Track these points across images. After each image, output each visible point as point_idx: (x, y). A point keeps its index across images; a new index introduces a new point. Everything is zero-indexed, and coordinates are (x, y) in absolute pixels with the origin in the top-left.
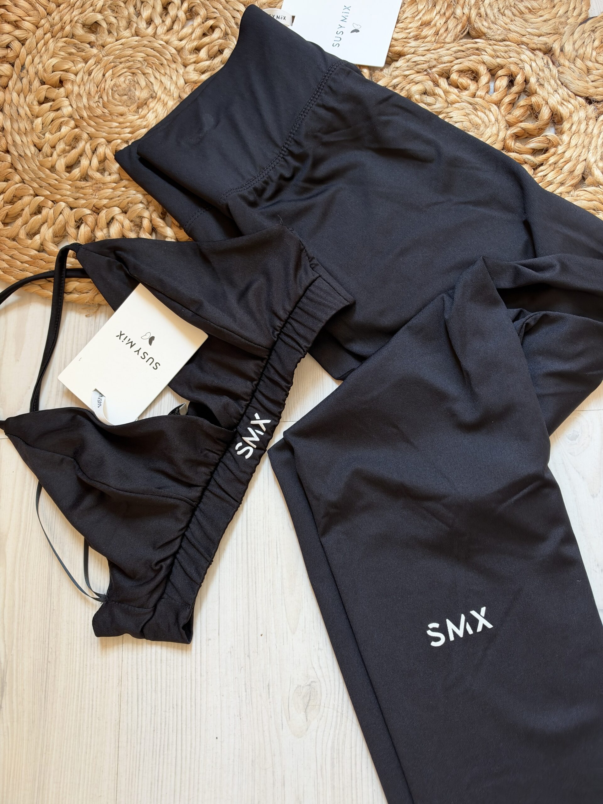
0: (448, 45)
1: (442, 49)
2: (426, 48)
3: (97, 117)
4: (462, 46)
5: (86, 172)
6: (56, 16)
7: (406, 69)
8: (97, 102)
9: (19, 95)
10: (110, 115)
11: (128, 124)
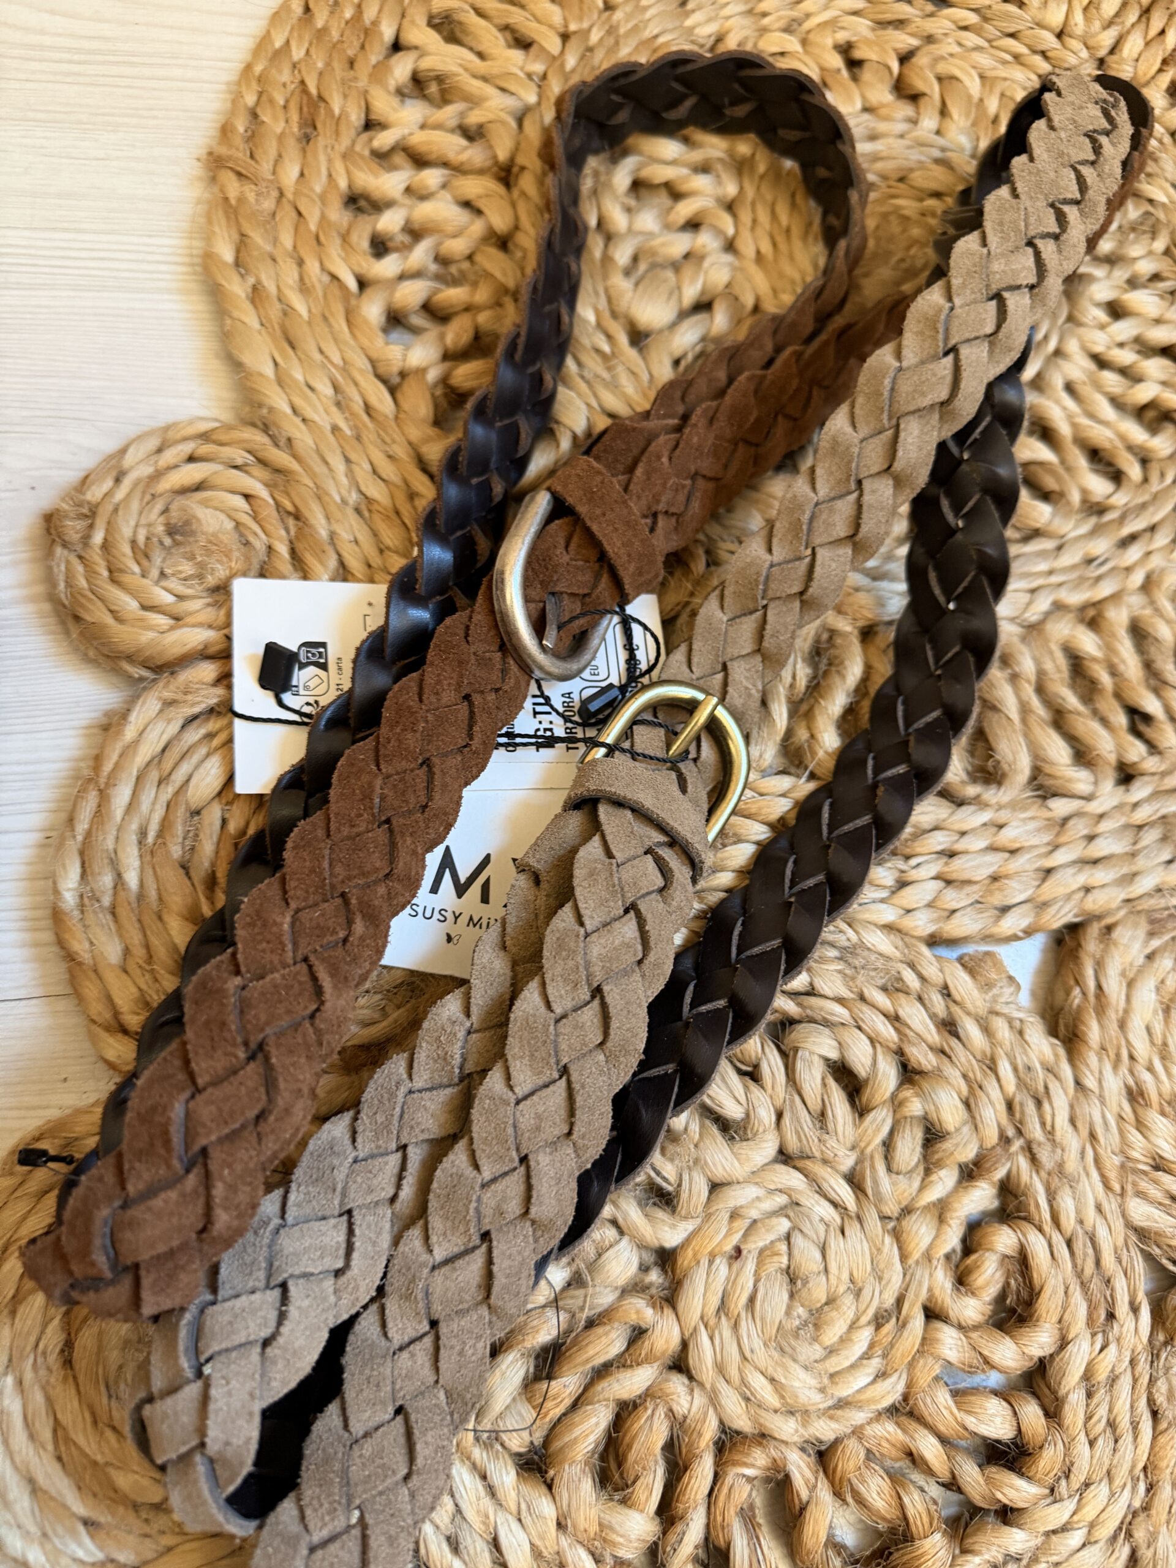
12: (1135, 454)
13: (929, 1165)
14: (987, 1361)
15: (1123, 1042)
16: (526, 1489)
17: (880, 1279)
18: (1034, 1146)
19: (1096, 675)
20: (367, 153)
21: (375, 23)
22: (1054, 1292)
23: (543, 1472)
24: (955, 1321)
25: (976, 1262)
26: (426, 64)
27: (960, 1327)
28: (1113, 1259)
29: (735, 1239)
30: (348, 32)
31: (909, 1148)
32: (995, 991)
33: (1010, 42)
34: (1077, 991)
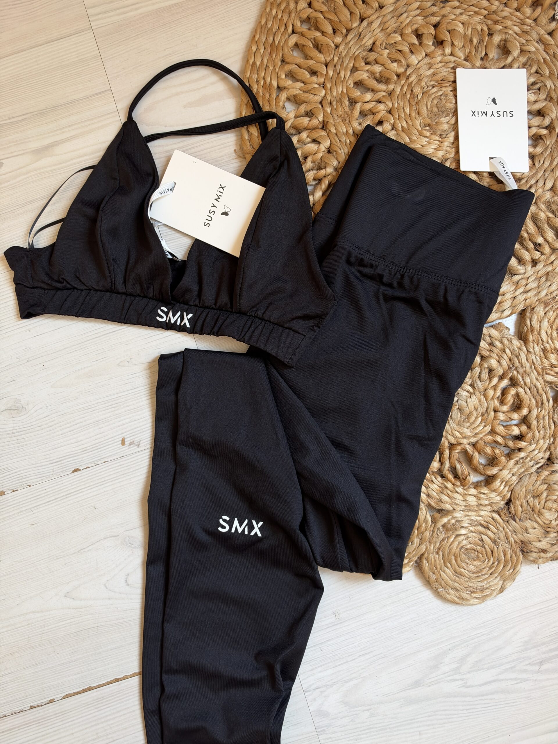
0: (541, 379)
1: (536, 374)
2: (535, 361)
3: (412, 91)
4: (543, 390)
5: (358, 101)
6: (506, 12)
7: (511, 349)
8: (427, 85)
9: (417, 9)
10: (416, 103)
11: (411, 123)
13: (491, 378)
14: (511, 419)
17: (482, 406)
18: (517, 368)
22: (527, 400)
24: (502, 411)
25: (505, 397)
31: (485, 375)
32: (503, 332)
34: (525, 327)
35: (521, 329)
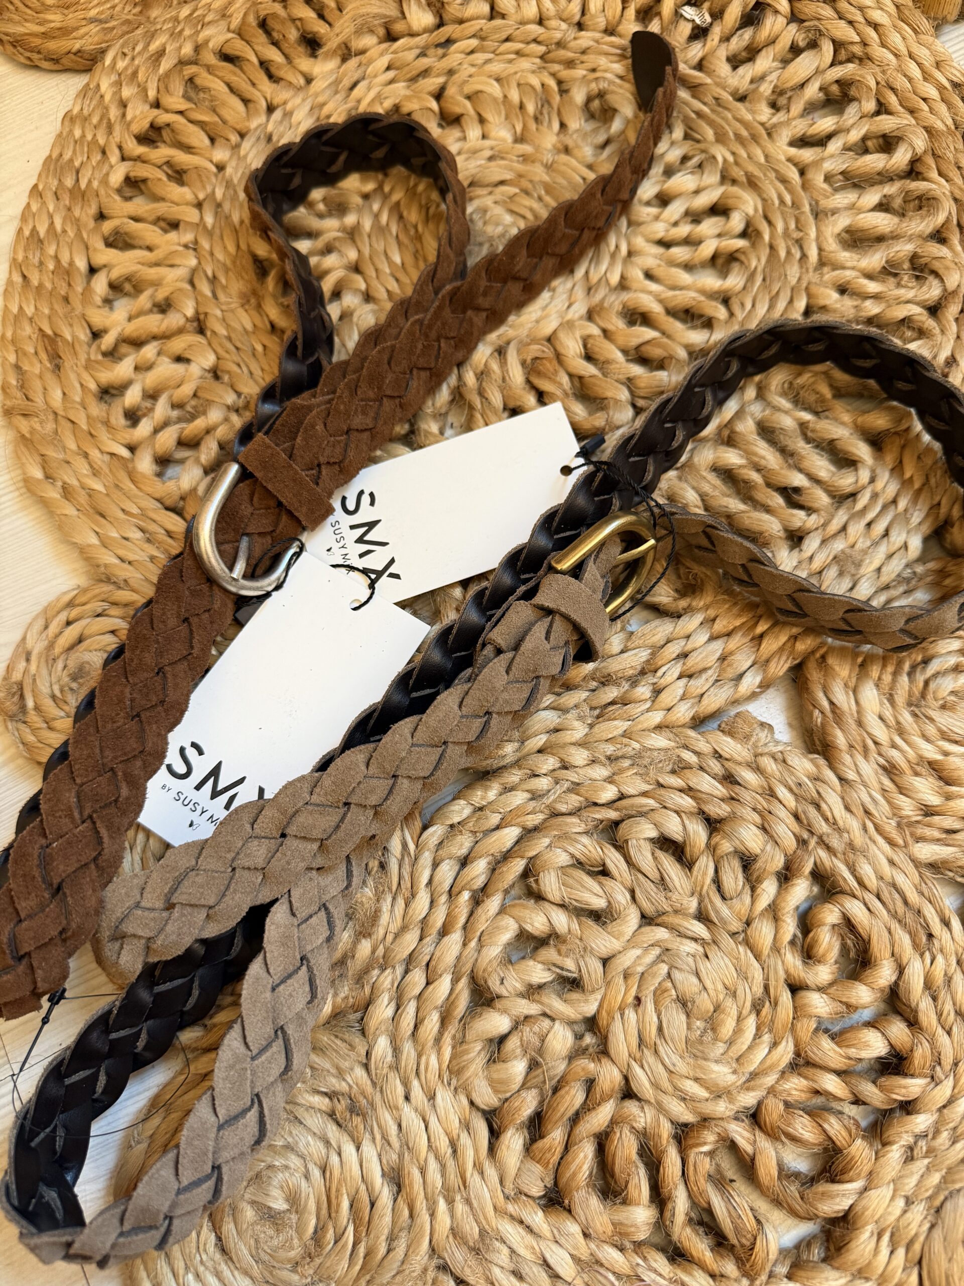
12: (716, 299)
13: (753, 883)
14: (848, 1006)
15: (866, 736)
16: (553, 1219)
17: (746, 979)
18: (825, 838)
19: (746, 477)
20: (100, 357)
21: (71, 263)
22: (880, 936)
23: (560, 1204)
24: (814, 986)
25: (813, 938)
26: (115, 274)
27: (820, 989)
28: (916, 894)
29: (633, 992)
30: (56, 280)
31: (733, 878)
32: (753, 739)
33: (508, 45)
34: (816, 713)
35: (807, 719)
